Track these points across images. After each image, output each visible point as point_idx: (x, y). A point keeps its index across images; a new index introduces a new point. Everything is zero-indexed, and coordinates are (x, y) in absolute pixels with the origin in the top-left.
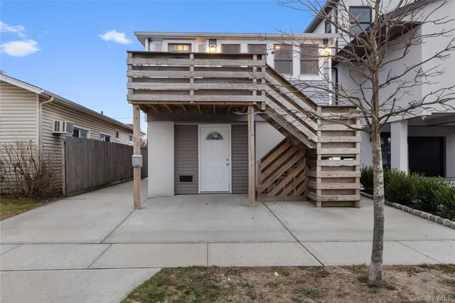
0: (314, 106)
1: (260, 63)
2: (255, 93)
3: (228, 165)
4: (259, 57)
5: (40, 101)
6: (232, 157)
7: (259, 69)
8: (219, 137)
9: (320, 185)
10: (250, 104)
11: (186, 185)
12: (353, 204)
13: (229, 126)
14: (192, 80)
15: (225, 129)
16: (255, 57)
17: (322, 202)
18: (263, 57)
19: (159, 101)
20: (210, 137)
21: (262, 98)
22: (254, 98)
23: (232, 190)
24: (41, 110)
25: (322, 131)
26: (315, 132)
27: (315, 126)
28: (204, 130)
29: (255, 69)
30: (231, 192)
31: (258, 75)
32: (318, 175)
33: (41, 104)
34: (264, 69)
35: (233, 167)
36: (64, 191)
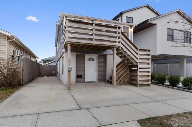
0: (137, 49)
1: (120, 31)
2: (117, 42)
3: (96, 71)
4: (119, 28)
5: (8, 40)
6: (98, 68)
7: (119, 33)
8: (93, 60)
9: (139, 79)
10: (115, 46)
11: (80, 79)
12: (148, 85)
13: (97, 55)
14: (94, 35)
15: (95, 57)
16: (117, 28)
17: (139, 85)
18: (120, 28)
19: (80, 43)
20: (90, 59)
21: (120, 44)
22: (117, 44)
23: (98, 81)
24: (8, 44)
25: (139, 58)
26: (137, 58)
27: (137, 56)
28: (87, 56)
29: (117, 33)
30: (97, 81)
31: (119, 35)
32: (138, 75)
33: (8, 41)
34: (120, 33)
35: (98, 72)
36: (22, 83)
